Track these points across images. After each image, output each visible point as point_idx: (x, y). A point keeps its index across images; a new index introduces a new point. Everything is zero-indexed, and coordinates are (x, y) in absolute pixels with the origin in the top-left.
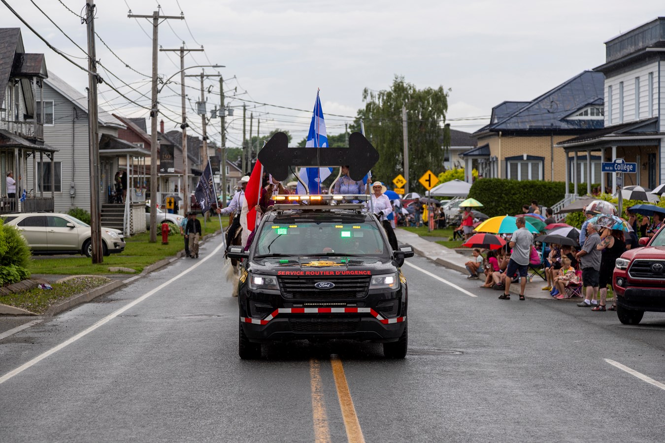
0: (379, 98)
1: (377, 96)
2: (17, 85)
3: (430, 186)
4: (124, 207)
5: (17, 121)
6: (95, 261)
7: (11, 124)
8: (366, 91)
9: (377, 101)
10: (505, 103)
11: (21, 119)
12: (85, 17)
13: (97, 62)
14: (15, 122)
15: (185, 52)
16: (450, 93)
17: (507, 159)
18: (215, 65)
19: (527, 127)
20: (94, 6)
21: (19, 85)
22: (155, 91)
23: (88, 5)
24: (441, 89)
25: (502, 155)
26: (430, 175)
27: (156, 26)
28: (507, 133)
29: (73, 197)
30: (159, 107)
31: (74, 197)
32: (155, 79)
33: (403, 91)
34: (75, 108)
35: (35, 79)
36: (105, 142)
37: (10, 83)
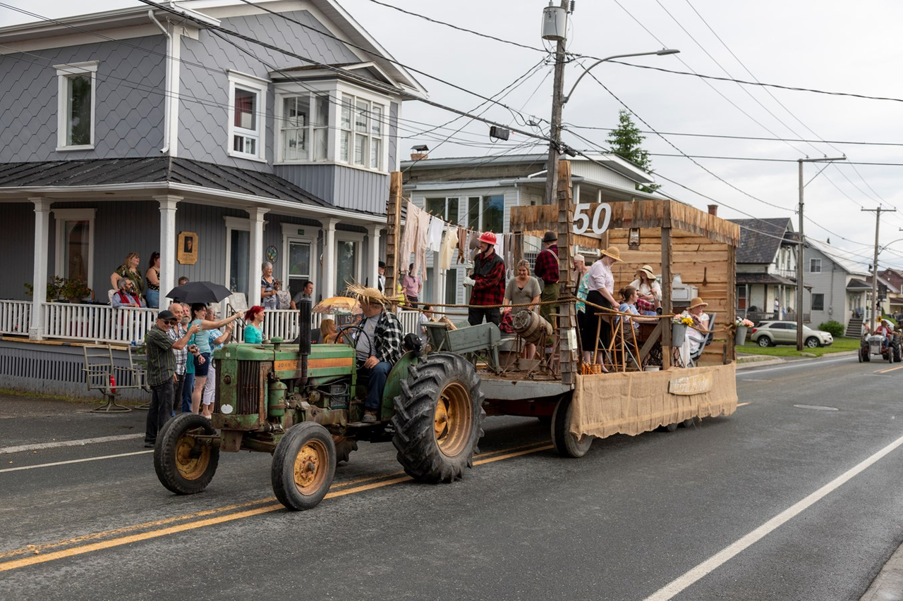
2: (789, 249)
6: (799, 348)
7: (783, 272)
11: (792, 268)
12: (798, 211)
14: (787, 271)
20: (803, 204)
21: (791, 250)
22: (877, 254)
23: (800, 202)
27: (878, 216)
29: (830, 314)
30: (878, 263)
32: (877, 247)
34: (834, 263)
35: (797, 247)
36: (854, 283)
37: (783, 249)
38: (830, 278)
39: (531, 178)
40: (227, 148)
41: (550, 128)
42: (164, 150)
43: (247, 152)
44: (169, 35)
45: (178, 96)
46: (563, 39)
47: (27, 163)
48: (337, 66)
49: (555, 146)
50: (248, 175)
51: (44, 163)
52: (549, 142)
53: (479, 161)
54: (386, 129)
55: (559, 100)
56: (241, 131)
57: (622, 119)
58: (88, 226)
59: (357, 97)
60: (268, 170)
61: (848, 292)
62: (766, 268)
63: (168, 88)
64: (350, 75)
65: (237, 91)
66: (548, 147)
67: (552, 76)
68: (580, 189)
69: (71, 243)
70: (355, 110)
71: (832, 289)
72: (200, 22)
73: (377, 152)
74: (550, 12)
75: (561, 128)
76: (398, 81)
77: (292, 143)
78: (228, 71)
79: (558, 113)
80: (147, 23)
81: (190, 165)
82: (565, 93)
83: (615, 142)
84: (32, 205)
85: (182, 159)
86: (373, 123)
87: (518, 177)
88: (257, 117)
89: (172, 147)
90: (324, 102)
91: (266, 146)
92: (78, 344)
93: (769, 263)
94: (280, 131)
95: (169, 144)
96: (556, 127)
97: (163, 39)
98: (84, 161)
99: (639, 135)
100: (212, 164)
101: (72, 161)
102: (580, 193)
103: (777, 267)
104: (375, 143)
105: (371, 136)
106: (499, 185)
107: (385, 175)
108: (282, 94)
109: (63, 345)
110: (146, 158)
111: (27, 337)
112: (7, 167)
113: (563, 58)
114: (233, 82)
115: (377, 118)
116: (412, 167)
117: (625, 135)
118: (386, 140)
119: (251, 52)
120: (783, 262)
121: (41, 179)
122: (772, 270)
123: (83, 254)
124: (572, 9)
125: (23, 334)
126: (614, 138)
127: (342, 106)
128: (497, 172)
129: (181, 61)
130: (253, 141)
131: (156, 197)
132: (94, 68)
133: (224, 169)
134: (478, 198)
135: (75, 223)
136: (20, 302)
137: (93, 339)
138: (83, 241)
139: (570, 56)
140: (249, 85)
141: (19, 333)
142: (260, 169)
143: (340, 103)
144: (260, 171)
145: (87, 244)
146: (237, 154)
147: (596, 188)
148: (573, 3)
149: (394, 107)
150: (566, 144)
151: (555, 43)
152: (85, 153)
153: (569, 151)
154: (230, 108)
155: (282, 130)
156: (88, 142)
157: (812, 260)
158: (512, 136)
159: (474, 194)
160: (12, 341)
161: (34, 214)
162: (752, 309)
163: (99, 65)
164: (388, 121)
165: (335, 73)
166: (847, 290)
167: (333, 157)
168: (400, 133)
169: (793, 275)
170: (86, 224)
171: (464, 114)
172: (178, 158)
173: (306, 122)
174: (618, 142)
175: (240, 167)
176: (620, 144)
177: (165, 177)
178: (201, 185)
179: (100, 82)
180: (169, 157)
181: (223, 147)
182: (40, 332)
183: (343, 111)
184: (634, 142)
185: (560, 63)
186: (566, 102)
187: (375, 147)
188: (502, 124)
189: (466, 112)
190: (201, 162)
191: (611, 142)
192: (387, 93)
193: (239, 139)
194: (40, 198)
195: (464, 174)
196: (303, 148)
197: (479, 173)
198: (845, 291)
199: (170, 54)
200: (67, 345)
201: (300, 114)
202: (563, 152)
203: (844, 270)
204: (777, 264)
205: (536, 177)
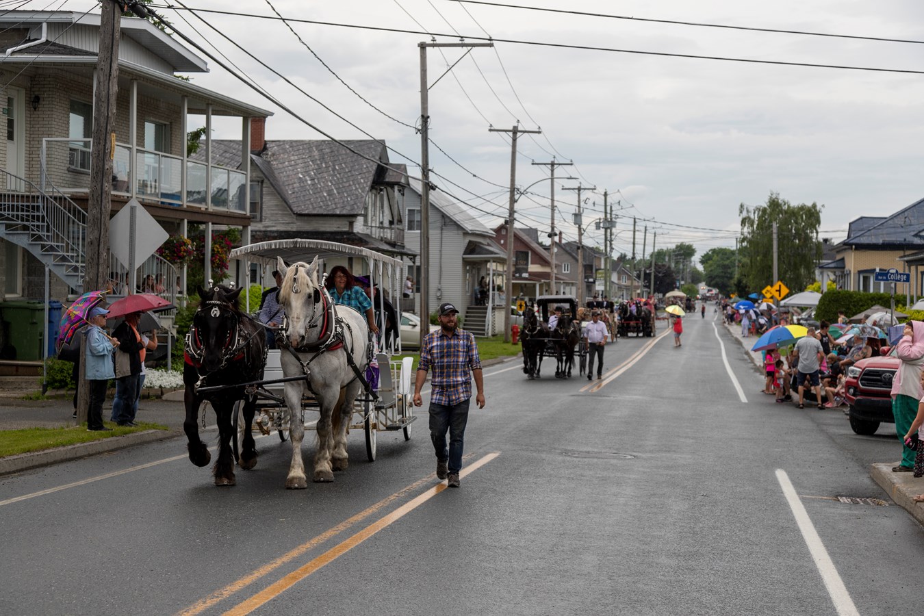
0: (754, 213)
1: (752, 212)
2: (382, 193)
3: (780, 296)
4: (486, 309)
5: (381, 227)
8: (742, 206)
9: (752, 216)
10: (861, 218)
11: (386, 224)
12: (420, 128)
13: (430, 170)
14: (379, 227)
15: (556, 166)
16: (823, 210)
17: (860, 272)
18: (569, 176)
19: (881, 241)
20: (428, 117)
21: (384, 193)
22: (513, 201)
23: (423, 116)
24: (814, 206)
25: (854, 268)
26: (780, 286)
27: (514, 140)
28: (860, 247)
30: (516, 215)
31: (440, 299)
32: (513, 190)
33: (777, 207)
34: (444, 216)
35: (396, 188)
36: (472, 248)
37: (374, 191)
38: (439, 240)
61: (466, 262)
62: (351, 224)
71: (441, 259)
93: (355, 216)
103: (366, 221)
120: (374, 213)
122: (359, 227)
153: (136, 8)
157: (409, 210)
166: (463, 258)
169: (388, 234)
198: (460, 262)
203: (458, 226)
204: (365, 216)
205: (20, 51)
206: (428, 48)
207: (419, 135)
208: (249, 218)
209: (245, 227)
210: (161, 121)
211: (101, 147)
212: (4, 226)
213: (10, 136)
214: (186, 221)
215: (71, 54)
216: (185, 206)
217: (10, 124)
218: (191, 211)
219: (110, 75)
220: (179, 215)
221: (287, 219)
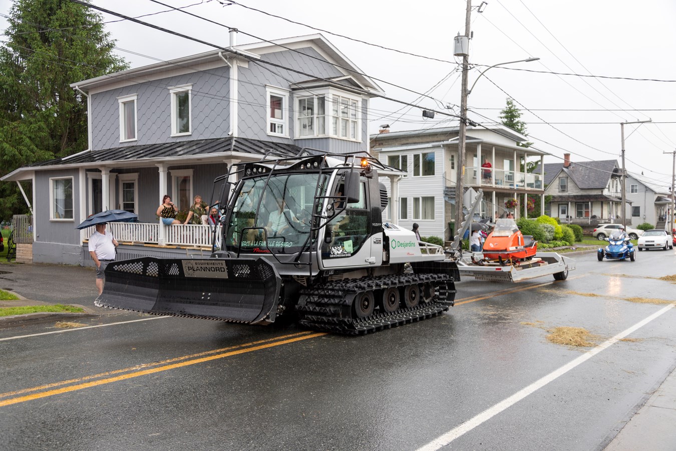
2: (616, 179)
5: (617, 192)
7: (613, 194)
11: (619, 191)
12: (621, 155)
21: (618, 179)
22: (674, 180)
23: (622, 150)
27: (674, 156)
29: (644, 219)
30: (675, 186)
32: (674, 176)
34: (646, 187)
36: (659, 199)
37: (613, 179)
38: (644, 196)
39: (451, 141)
40: (266, 131)
41: (460, 110)
42: (230, 133)
43: (278, 132)
44: (231, 66)
45: (237, 101)
46: (467, 55)
47: (155, 144)
48: (329, 79)
49: (463, 120)
50: (279, 146)
51: (164, 144)
52: (460, 119)
53: (417, 132)
54: (360, 115)
55: (465, 93)
56: (274, 120)
57: (508, 103)
58: (190, 180)
59: (342, 97)
60: (291, 143)
61: (656, 204)
62: (602, 192)
63: (231, 97)
64: (336, 84)
65: (272, 97)
66: (459, 122)
67: (461, 78)
68: (482, 147)
69: (181, 190)
70: (341, 104)
71: (645, 203)
72: (246, 56)
73: (354, 130)
74: (458, 39)
75: (467, 109)
76: (366, 86)
77: (305, 127)
78: (266, 85)
79: (465, 100)
80: (218, 60)
81: (245, 141)
82: (469, 88)
83: (504, 118)
84: (158, 168)
85: (240, 138)
86: (351, 112)
87: (443, 141)
88: (283, 111)
89: (234, 132)
90: (322, 101)
91: (290, 129)
92: (185, 248)
93: (604, 188)
94: (297, 119)
95: (233, 129)
96: (464, 109)
97: (228, 68)
98: (186, 142)
99: (519, 112)
100: (258, 141)
101: (180, 142)
102: (482, 150)
103: (609, 190)
104: (353, 124)
105: (351, 120)
106: (431, 146)
107: (360, 143)
108: (298, 97)
109: (176, 248)
110: (220, 139)
111: (157, 244)
112: (144, 147)
113: (467, 67)
114: (269, 92)
115: (354, 108)
116: (376, 138)
117: (510, 113)
118: (360, 122)
119: (279, 73)
120: (613, 187)
121: (162, 153)
122: (606, 192)
123: (187, 195)
124: (472, 36)
125: (155, 242)
126: (503, 115)
127: (333, 102)
128: (430, 139)
129: (238, 80)
130: (282, 127)
131: (225, 161)
132: (190, 88)
133: (265, 143)
134: (419, 155)
135: (183, 178)
136: (153, 224)
137: (193, 244)
138: (187, 188)
139: (471, 66)
140: (278, 93)
141: (153, 242)
142: (286, 142)
143: (332, 100)
144: (286, 143)
145: (189, 190)
146: (273, 134)
147: (491, 145)
148: (472, 33)
149: (365, 102)
150: (470, 119)
151: (462, 58)
152: (187, 137)
153: (472, 124)
154: (267, 107)
155: (299, 119)
156: (187, 130)
157: (632, 186)
158: (436, 115)
159: (417, 153)
160: (149, 247)
161: (159, 173)
162: (594, 217)
163: (193, 86)
164: (361, 111)
165: (328, 83)
166: (655, 203)
167: (328, 133)
168: (369, 117)
169: (619, 195)
170: (188, 179)
171: (409, 104)
172: (238, 138)
173: (312, 114)
174: (506, 117)
175: (274, 141)
176: (507, 118)
177: (230, 149)
178: (250, 153)
179: (194, 95)
180: (233, 137)
181: (264, 130)
182: (164, 241)
183: (333, 105)
184: (516, 117)
185: (465, 70)
186: (469, 93)
187: (353, 126)
188: (430, 109)
189: (410, 103)
190: (252, 140)
191: (501, 118)
192: (360, 94)
193: (273, 126)
194: (161, 164)
195: (410, 141)
196: (311, 128)
197: (420, 140)
199: (231, 77)
200: (179, 248)
201: (308, 109)
202: (468, 124)
203: (652, 191)
204: (609, 188)
205: (454, 140)
206: (624, 125)
207: (621, 158)
208: (543, 192)
209: (542, 195)
210: (511, 159)
211: (459, 171)
212: (447, 198)
213: (453, 168)
214: (516, 194)
215: (470, 139)
216: (515, 188)
217: (453, 164)
218: (518, 190)
219: (462, 147)
220: (512, 192)
221: (577, 191)
